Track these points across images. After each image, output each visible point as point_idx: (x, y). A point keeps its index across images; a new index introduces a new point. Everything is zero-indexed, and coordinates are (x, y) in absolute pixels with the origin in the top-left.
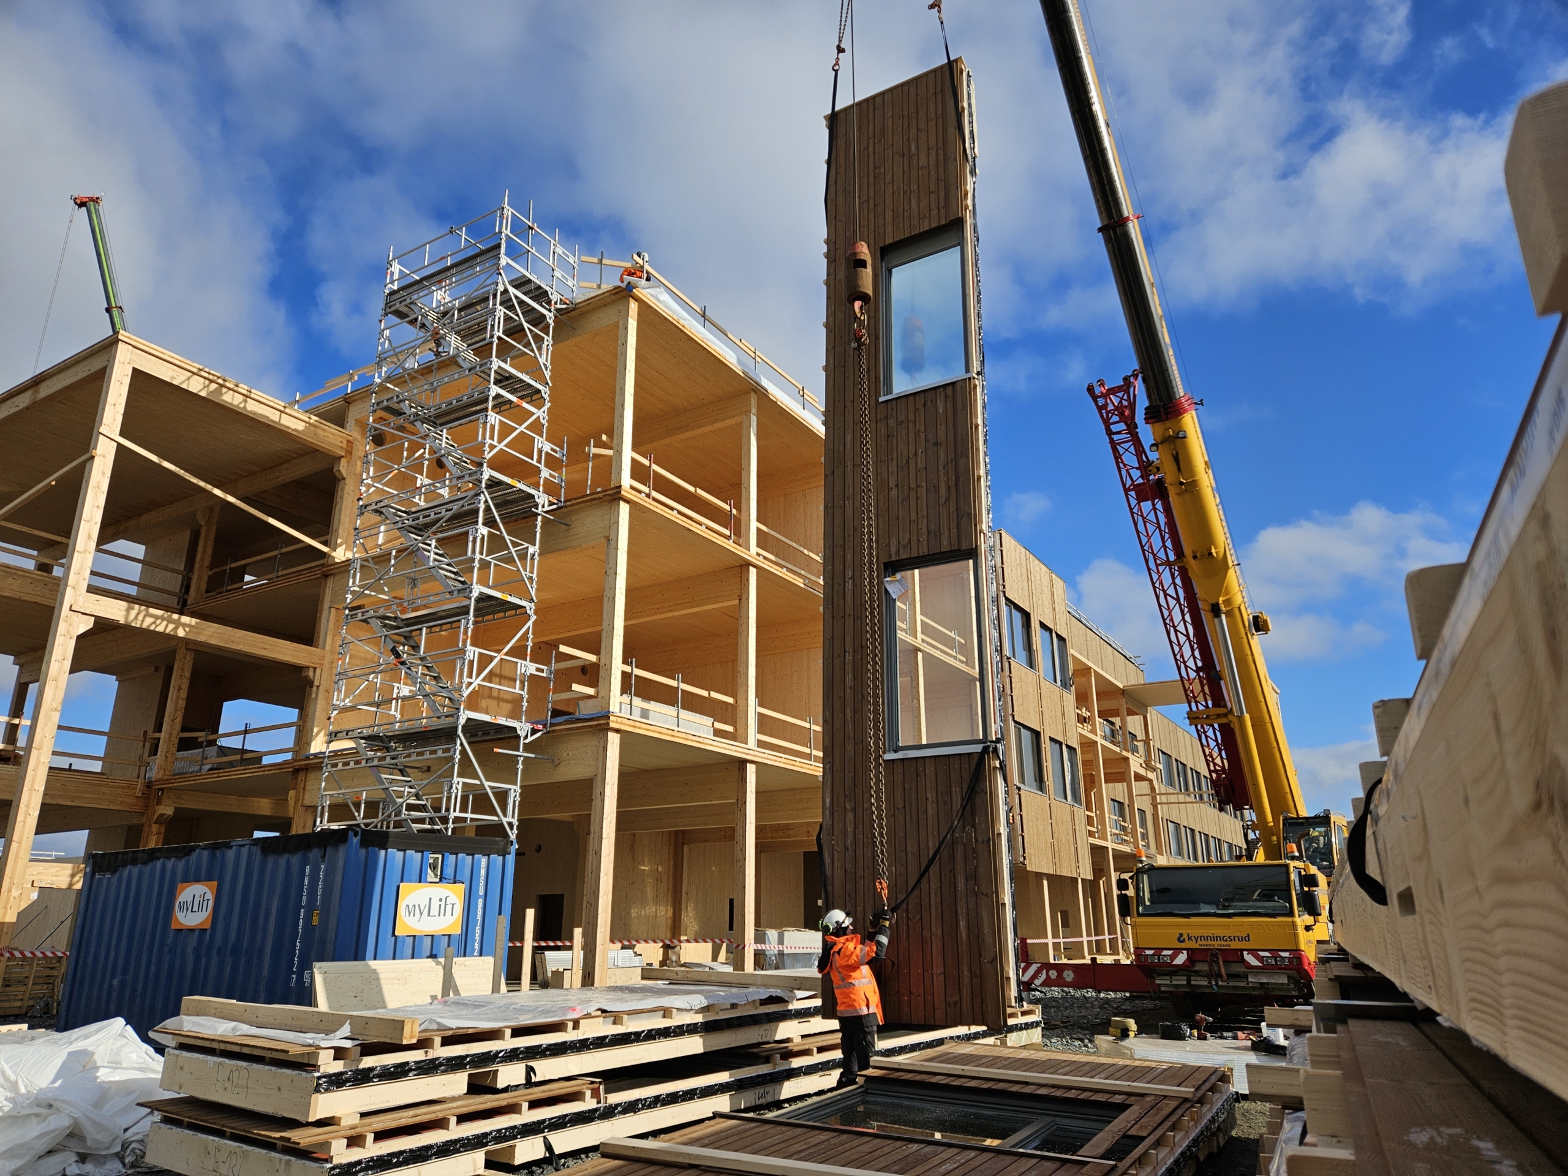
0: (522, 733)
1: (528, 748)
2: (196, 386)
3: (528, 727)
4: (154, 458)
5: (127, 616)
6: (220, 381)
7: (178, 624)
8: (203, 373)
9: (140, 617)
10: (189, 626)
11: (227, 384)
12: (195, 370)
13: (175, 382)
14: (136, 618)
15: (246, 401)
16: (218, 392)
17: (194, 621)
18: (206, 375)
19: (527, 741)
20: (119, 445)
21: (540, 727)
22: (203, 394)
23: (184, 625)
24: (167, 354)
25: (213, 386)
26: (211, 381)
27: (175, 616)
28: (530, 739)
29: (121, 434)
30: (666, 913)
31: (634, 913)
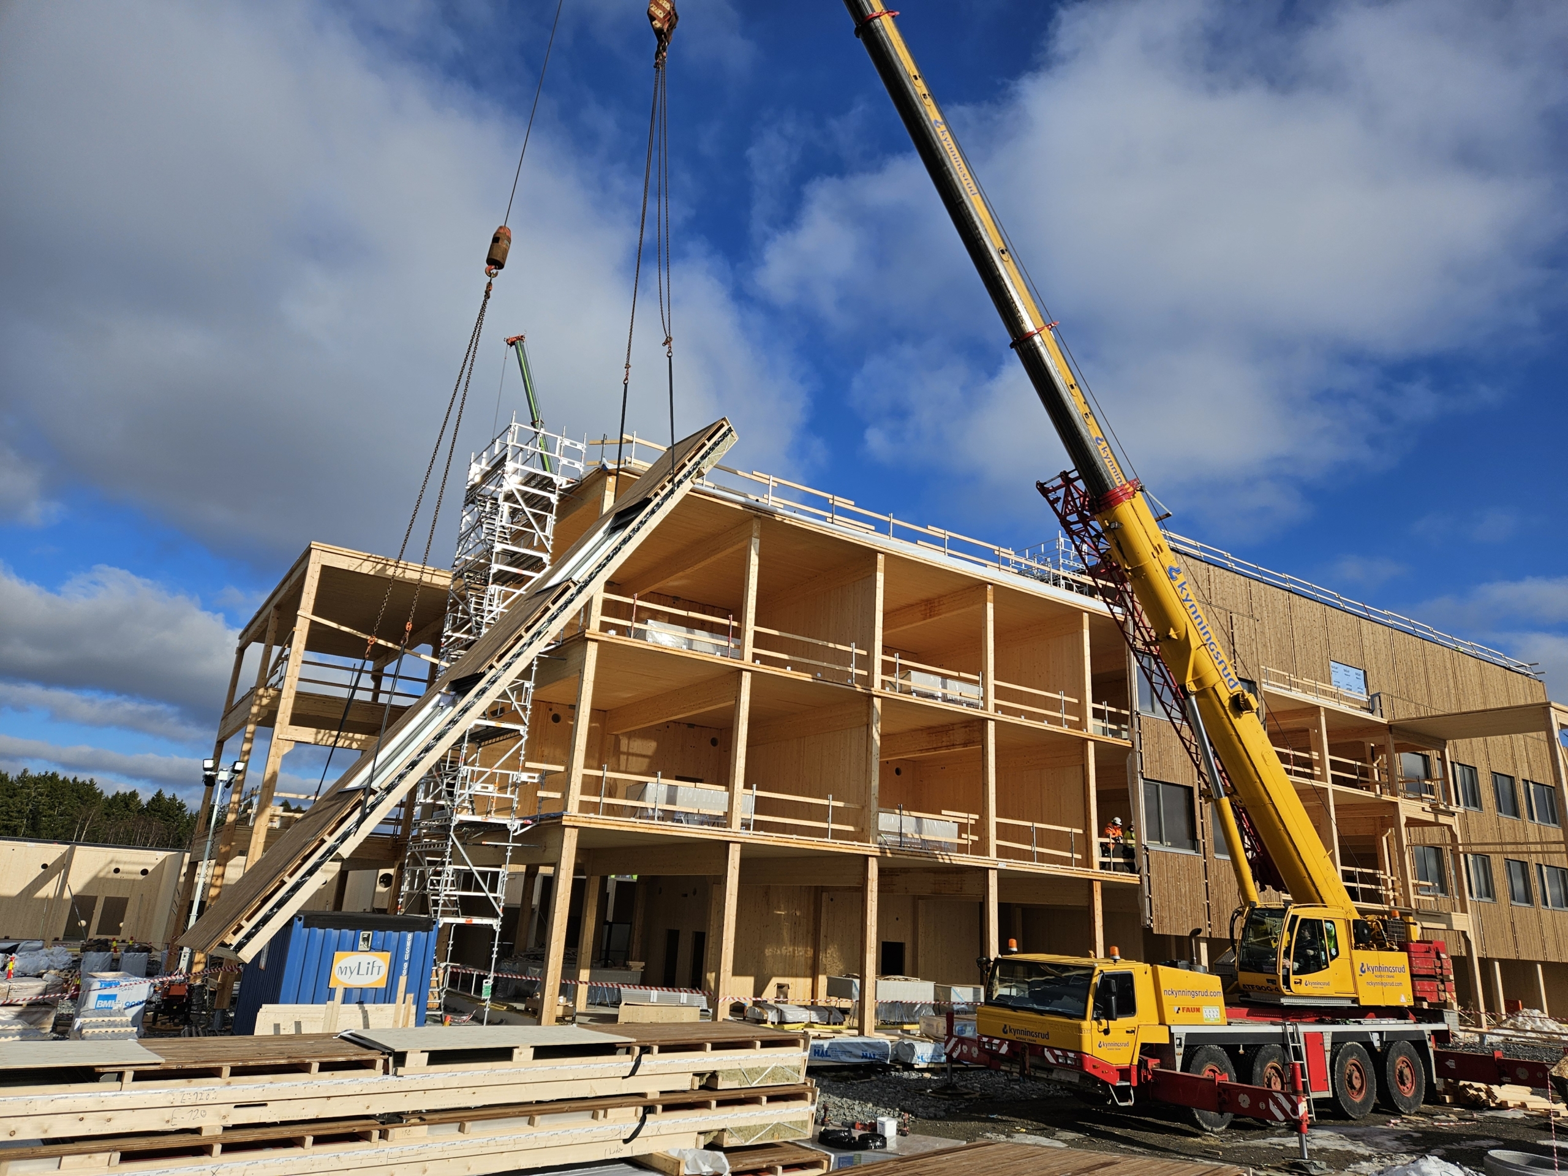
0: (512, 829)
1: (516, 839)
2: (367, 568)
3: (518, 823)
4: (334, 625)
5: (316, 739)
6: (384, 562)
7: (353, 740)
8: (371, 559)
9: (325, 738)
10: (360, 740)
11: (389, 563)
12: (365, 558)
13: (351, 569)
14: (322, 739)
15: (404, 572)
16: (384, 569)
17: (364, 737)
18: (373, 559)
19: (516, 834)
20: (312, 622)
21: (530, 822)
22: (372, 573)
23: (357, 740)
24: (345, 551)
25: (380, 566)
26: (378, 563)
27: (350, 735)
28: (519, 832)
29: (314, 613)
30: (806, 952)
31: (768, 952)
